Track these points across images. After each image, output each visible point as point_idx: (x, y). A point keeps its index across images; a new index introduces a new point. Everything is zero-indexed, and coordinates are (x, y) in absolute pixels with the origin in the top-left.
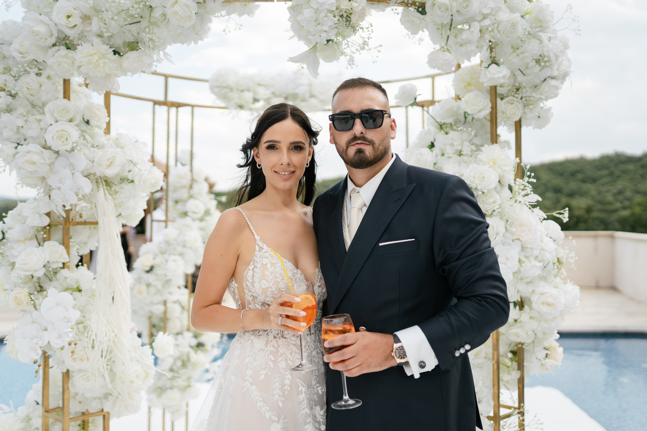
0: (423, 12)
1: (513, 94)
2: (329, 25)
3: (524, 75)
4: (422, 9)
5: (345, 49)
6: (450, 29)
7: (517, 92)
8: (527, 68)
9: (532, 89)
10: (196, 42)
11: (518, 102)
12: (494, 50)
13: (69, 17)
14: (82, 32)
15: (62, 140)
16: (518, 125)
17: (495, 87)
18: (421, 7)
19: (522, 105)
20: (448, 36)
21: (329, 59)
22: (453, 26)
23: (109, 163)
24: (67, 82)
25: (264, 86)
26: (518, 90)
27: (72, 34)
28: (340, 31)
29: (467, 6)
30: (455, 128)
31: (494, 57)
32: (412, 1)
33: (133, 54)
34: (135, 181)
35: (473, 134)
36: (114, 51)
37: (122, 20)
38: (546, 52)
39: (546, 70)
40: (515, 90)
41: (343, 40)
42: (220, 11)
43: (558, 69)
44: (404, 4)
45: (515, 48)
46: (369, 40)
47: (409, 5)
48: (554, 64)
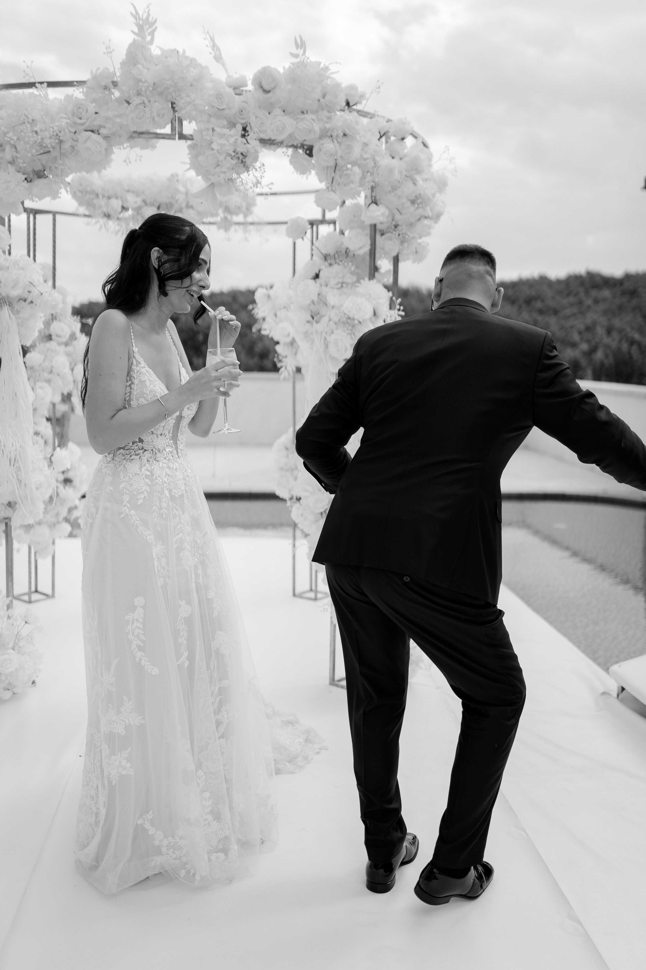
0: (310, 155)
1: (391, 230)
2: (227, 166)
3: (401, 214)
5: (239, 186)
6: (335, 171)
7: (395, 229)
8: (403, 208)
9: (407, 227)
10: (99, 171)
11: (396, 238)
12: (374, 190)
16: (396, 261)
17: (375, 225)
18: (309, 149)
19: (400, 242)
20: (333, 178)
21: (224, 193)
22: (337, 168)
23: (14, 285)
25: (133, 192)
26: (396, 227)
28: (236, 170)
29: (349, 153)
30: (337, 260)
31: (375, 197)
32: (301, 144)
33: (42, 181)
34: (34, 302)
35: (353, 268)
36: (26, 179)
37: (34, 151)
38: (420, 194)
39: (420, 211)
40: (393, 227)
41: (238, 178)
42: (123, 144)
43: (431, 210)
44: (293, 147)
45: (394, 189)
46: (261, 179)
47: (298, 148)
48: (427, 206)
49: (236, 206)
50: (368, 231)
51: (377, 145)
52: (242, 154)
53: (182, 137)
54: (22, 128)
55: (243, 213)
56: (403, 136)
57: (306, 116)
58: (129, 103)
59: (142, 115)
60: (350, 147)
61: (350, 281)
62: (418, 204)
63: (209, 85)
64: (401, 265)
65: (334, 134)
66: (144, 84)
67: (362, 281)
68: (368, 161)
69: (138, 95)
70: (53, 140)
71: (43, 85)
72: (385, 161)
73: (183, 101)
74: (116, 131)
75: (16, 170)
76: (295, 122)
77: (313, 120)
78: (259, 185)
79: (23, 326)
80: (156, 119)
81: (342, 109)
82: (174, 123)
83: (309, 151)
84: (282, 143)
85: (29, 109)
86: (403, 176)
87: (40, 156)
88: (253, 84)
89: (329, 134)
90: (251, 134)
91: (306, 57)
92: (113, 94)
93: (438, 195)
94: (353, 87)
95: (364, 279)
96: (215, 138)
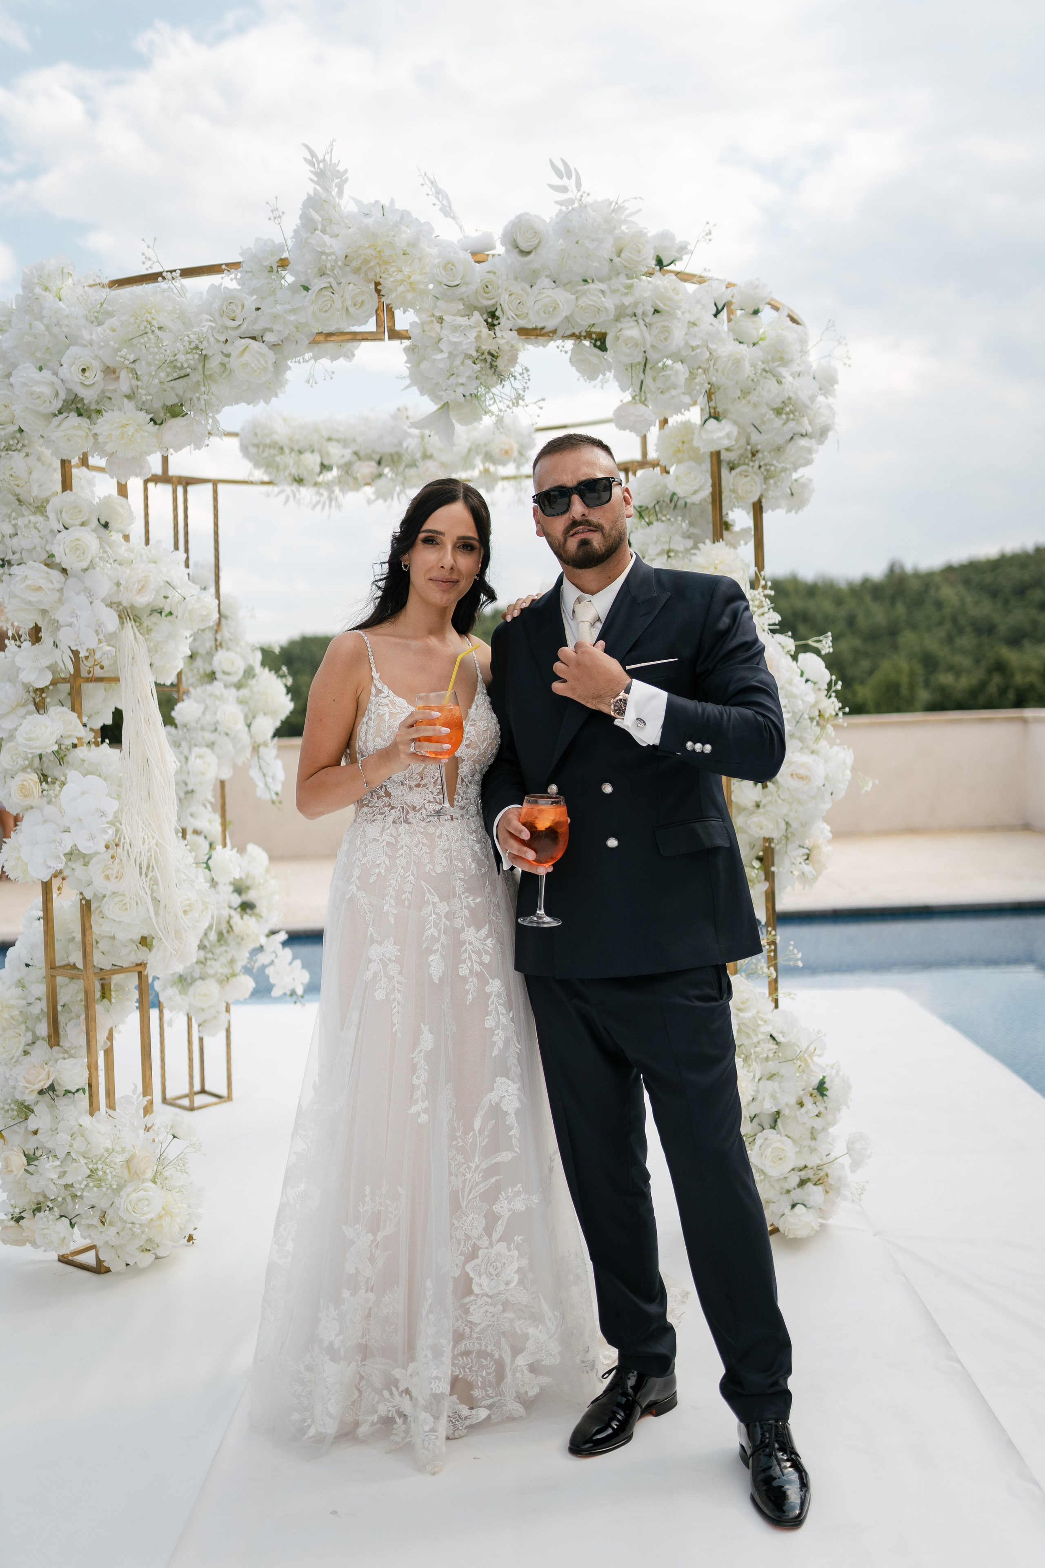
0: (603, 348)
1: (746, 461)
2: (467, 374)
3: (760, 432)
4: (601, 343)
5: (490, 405)
6: (644, 371)
7: (754, 459)
8: (764, 423)
9: (772, 453)
10: (267, 401)
11: (755, 473)
12: (713, 396)
13: (84, 370)
14: (103, 391)
15: (77, 555)
16: (758, 510)
17: (718, 453)
18: (600, 339)
19: (762, 477)
20: (642, 382)
21: (465, 421)
22: (648, 366)
23: (140, 587)
24: (66, 465)
26: (753, 455)
27: (89, 395)
28: (483, 381)
29: (666, 339)
30: (659, 515)
31: (715, 408)
32: (586, 331)
33: (178, 422)
34: (175, 613)
35: (684, 525)
36: (152, 420)
37: (162, 375)
38: (789, 398)
39: (791, 424)
40: (750, 455)
41: (487, 393)
42: (302, 354)
43: (810, 423)
44: (574, 338)
45: (745, 393)
46: (524, 391)
47: (582, 338)
48: (803, 416)
49: (501, 450)
50: (707, 466)
51: (711, 324)
52: (490, 354)
53: (395, 335)
54: (142, 340)
55: (515, 461)
56: (756, 308)
57: (591, 286)
58: (307, 289)
59: (329, 305)
60: (666, 330)
61: (681, 548)
62: (787, 414)
63: (434, 251)
64: (767, 517)
65: (639, 311)
66: (329, 258)
67: (701, 545)
68: (699, 351)
69: (321, 276)
70: (190, 356)
71: (174, 273)
72: (728, 348)
73: (392, 279)
74: (289, 334)
75: (137, 406)
76: (573, 297)
77: (603, 292)
78: (520, 402)
79: (156, 652)
80: (351, 310)
81: (651, 271)
82: (381, 314)
83: (601, 342)
84: (554, 332)
85: (153, 311)
86: (759, 371)
87: (172, 382)
88: (503, 243)
89: (629, 311)
90: (503, 320)
91: (584, 192)
92: (284, 278)
93: (821, 398)
94: (666, 236)
95: (704, 543)
96: (444, 332)
